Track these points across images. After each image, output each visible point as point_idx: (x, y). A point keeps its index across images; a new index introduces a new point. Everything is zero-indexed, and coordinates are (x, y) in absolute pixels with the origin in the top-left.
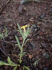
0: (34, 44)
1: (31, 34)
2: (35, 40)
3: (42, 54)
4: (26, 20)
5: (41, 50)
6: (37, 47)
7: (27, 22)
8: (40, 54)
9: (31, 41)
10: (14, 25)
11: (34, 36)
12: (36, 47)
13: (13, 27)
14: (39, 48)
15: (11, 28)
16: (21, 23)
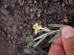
0: (52, 10)
1: (39, 10)
2: (48, 7)
3: (68, 5)
4: (20, 9)
5: (63, 5)
6: (57, 8)
7: (22, 9)
8: (68, 7)
9: (48, 12)
10: (22, 24)
11: (42, 7)
12: (57, 10)
13: (24, 27)
14: (60, 6)
15: (24, 30)
16: (22, 17)
